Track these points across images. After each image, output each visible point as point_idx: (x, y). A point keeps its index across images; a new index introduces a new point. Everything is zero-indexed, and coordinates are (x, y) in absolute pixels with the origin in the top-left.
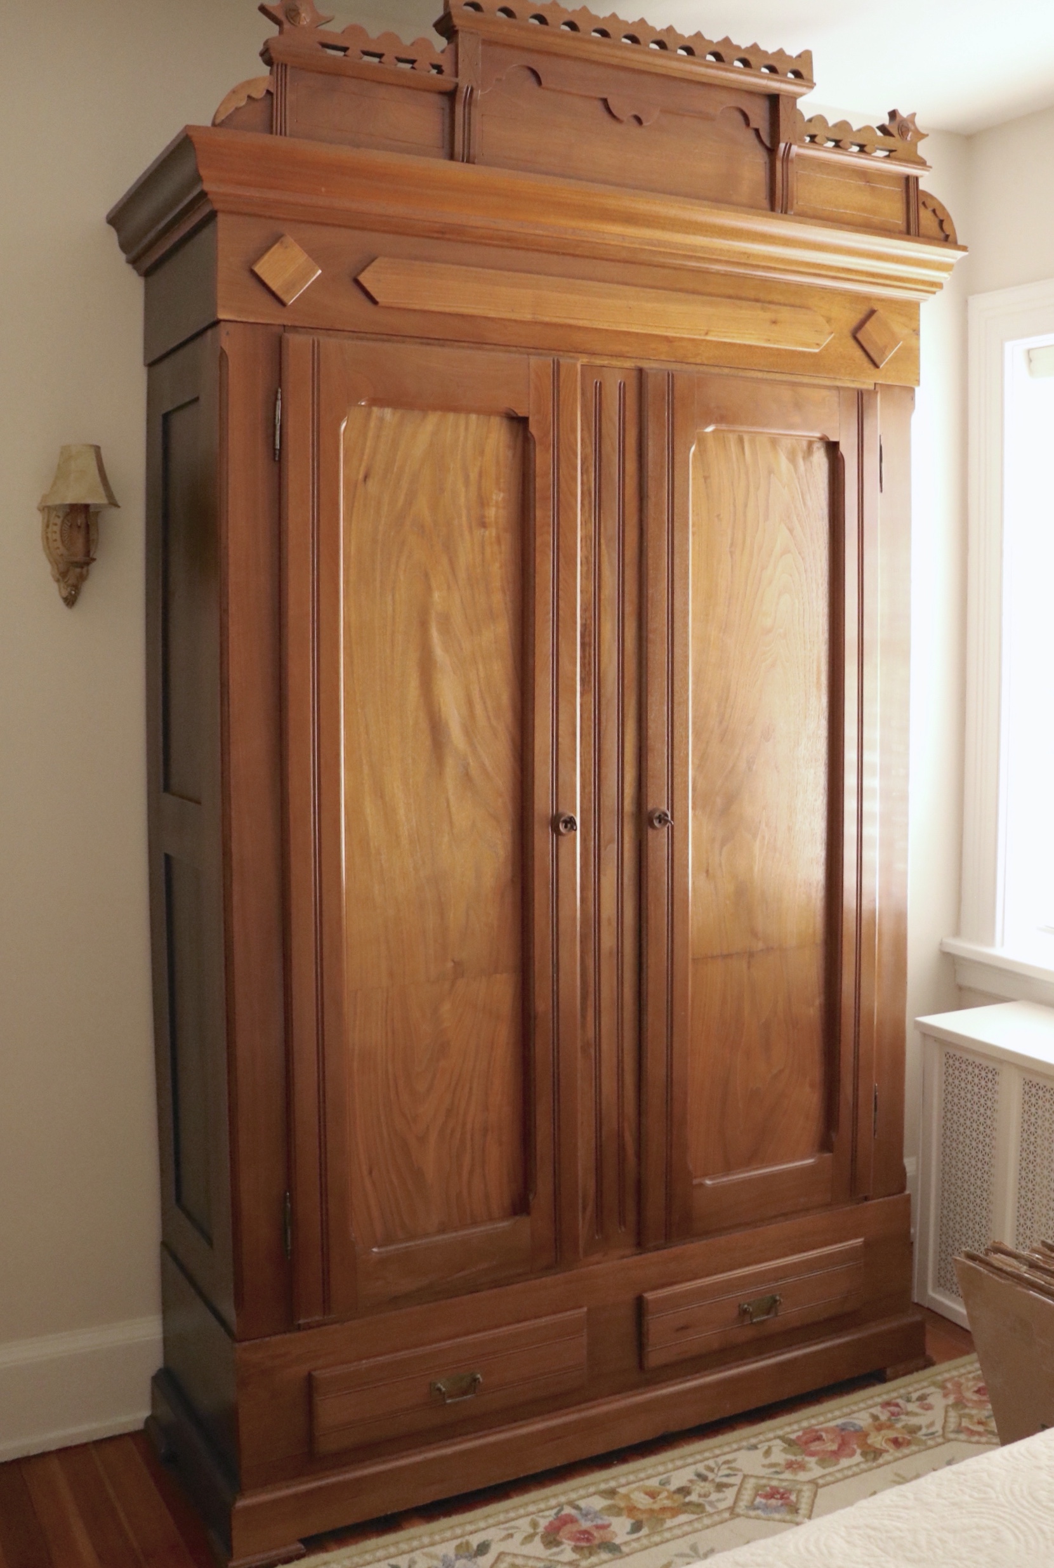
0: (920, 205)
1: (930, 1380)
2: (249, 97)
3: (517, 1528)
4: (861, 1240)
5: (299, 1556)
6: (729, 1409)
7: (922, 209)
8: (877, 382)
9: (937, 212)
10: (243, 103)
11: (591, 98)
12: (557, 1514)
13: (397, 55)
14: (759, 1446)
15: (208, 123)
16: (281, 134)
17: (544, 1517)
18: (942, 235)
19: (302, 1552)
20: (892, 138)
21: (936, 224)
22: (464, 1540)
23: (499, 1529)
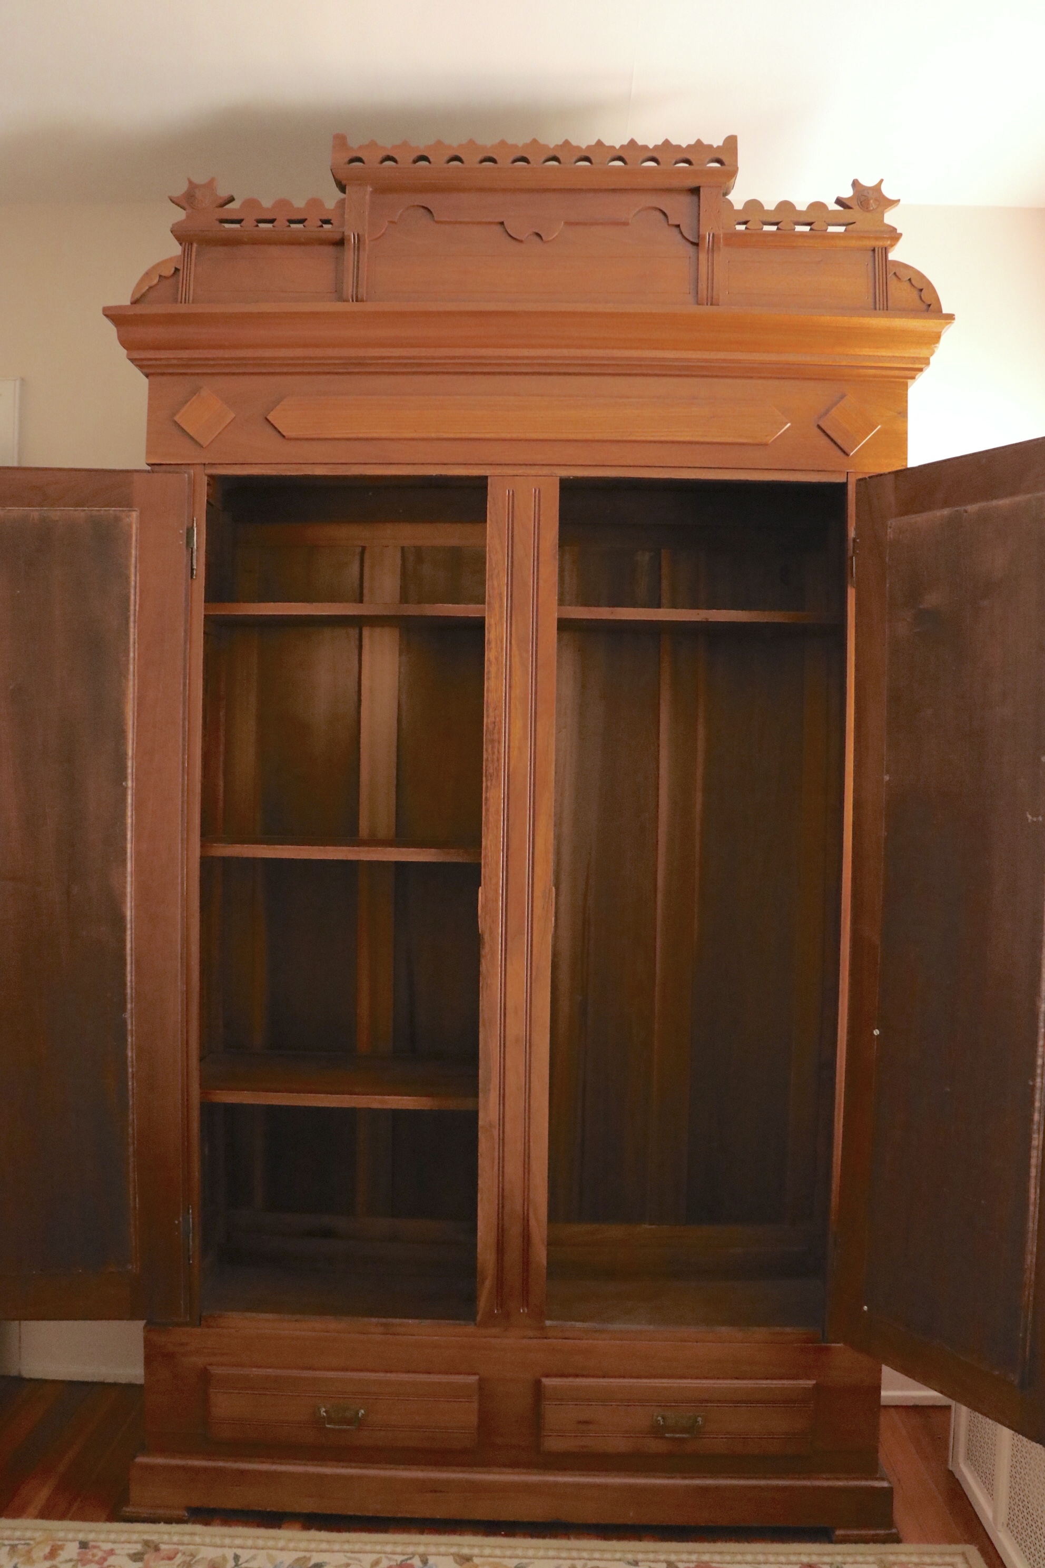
0: (890, 275)
1: (879, 1556)
2: (160, 276)
3: (360, 1561)
4: (811, 1383)
5: (180, 1521)
6: (631, 1516)
7: (892, 281)
8: (848, 471)
9: (913, 282)
10: (156, 281)
11: (490, 223)
12: (403, 1561)
13: (289, 218)
14: (640, 1564)
15: (128, 303)
16: (185, 302)
17: (390, 1559)
18: (925, 307)
19: (186, 1518)
20: (851, 210)
21: (915, 294)
22: (307, 1554)
23: (345, 1556)
